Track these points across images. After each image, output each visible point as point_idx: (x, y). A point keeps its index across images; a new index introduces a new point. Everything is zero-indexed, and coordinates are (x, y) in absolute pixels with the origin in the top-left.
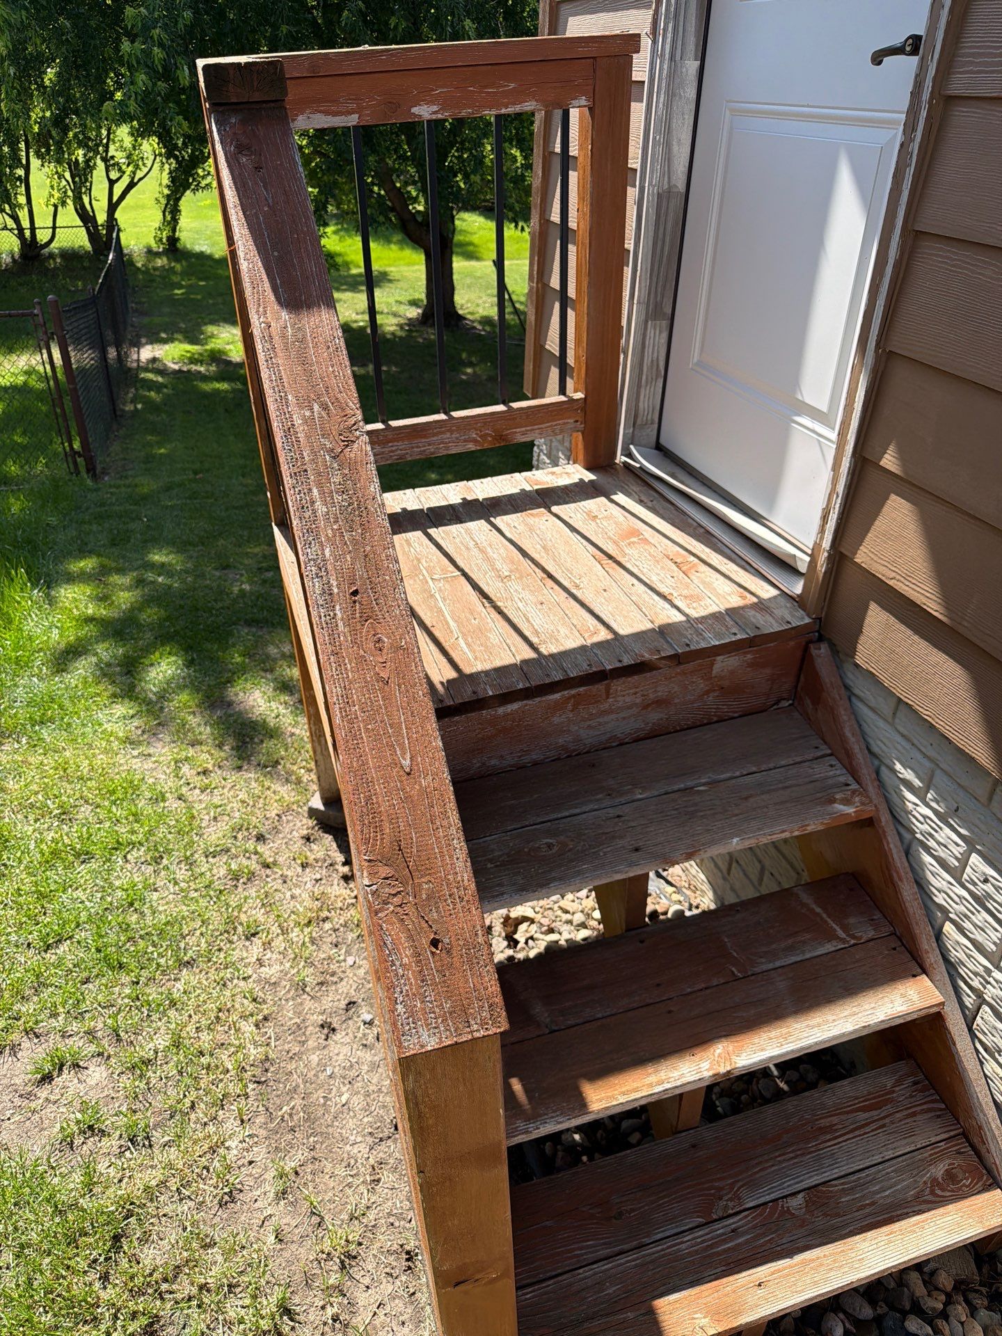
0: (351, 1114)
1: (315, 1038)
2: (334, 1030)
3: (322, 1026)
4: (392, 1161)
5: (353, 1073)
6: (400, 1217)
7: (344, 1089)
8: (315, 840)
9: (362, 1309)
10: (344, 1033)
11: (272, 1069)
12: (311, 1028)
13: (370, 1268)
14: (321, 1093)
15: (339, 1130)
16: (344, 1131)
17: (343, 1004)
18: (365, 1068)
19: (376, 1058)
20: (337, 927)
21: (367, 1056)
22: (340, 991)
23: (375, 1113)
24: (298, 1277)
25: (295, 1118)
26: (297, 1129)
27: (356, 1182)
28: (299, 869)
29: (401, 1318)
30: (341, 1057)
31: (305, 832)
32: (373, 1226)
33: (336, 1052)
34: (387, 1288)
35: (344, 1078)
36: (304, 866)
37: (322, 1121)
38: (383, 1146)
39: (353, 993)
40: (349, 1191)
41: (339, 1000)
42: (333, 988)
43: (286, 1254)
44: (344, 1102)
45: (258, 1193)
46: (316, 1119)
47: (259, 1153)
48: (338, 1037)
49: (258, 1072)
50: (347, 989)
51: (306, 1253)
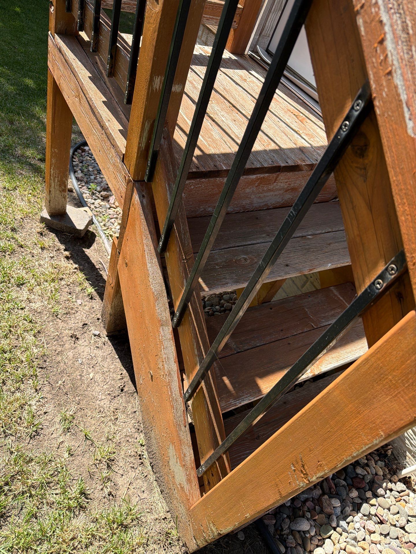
0: (96, 383)
1: (69, 344)
2: (78, 338)
3: (72, 337)
4: (121, 407)
5: (94, 362)
6: (131, 436)
7: (90, 371)
8: (45, 235)
9: (121, 487)
10: (83, 340)
11: (48, 360)
12: (65, 338)
13: (121, 465)
14: (78, 373)
15: (91, 393)
16: (94, 393)
17: (81, 325)
18: (100, 359)
19: (104, 354)
20: (69, 283)
21: (99, 353)
22: (77, 318)
23: (109, 383)
24: (85, 475)
25: (67, 387)
26: (68, 393)
27: (105, 420)
28: (40, 250)
29: (143, 489)
30: (85, 353)
31: (39, 230)
32: (119, 443)
33: (82, 350)
34: (132, 474)
35: (89, 364)
36: (43, 249)
37: (81, 388)
38: (116, 400)
39: (85, 320)
40: (103, 426)
41: (77, 323)
42: (73, 316)
43: (76, 462)
44: (91, 377)
45: (53, 429)
46: (77, 387)
47: (50, 407)
48: (80, 342)
49: (41, 362)
50: (81, 317)
51: (87, 461)
